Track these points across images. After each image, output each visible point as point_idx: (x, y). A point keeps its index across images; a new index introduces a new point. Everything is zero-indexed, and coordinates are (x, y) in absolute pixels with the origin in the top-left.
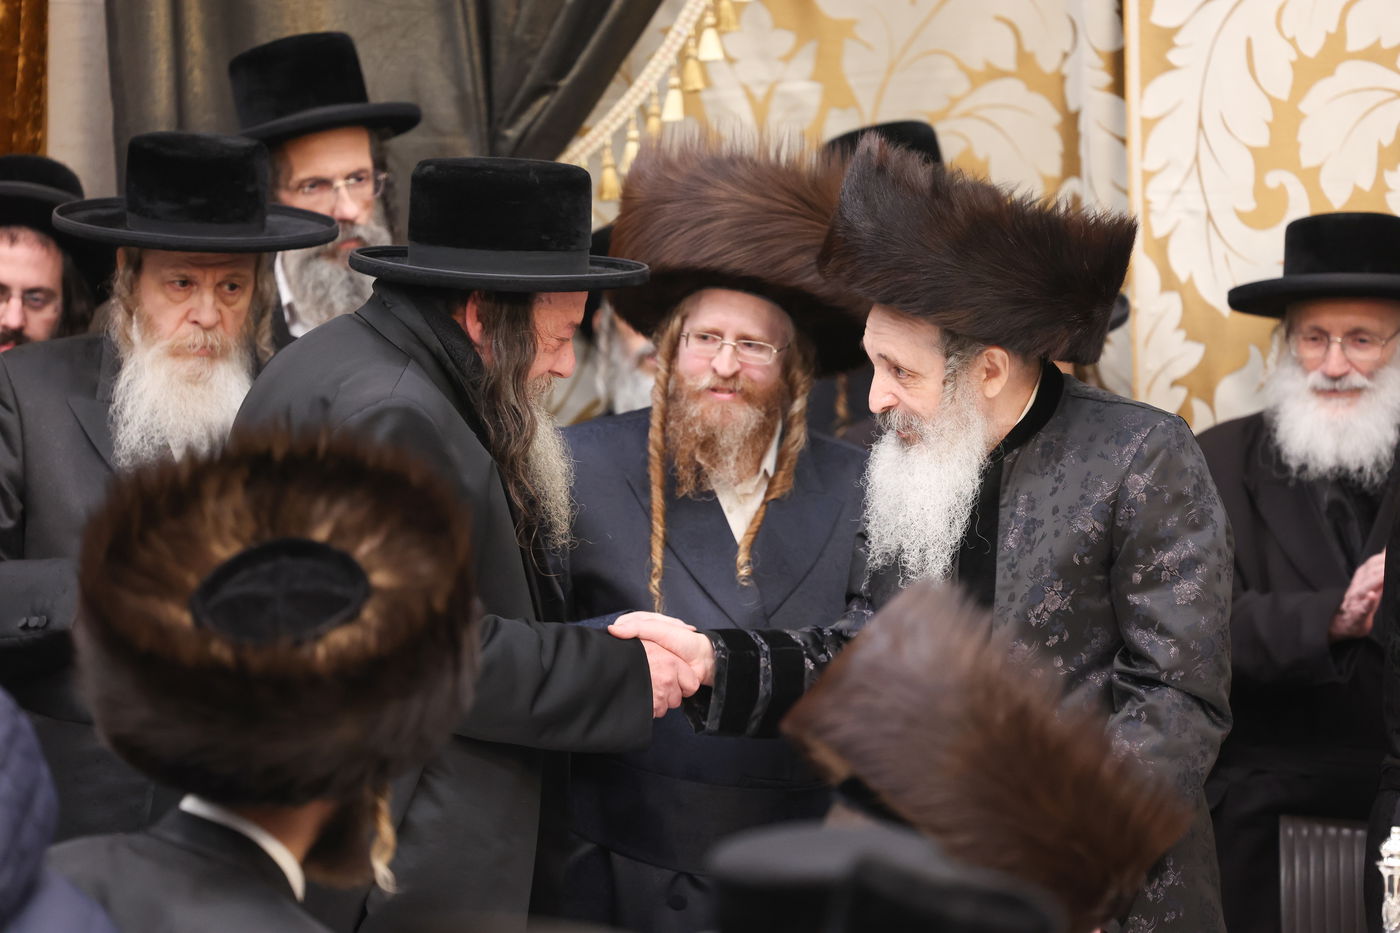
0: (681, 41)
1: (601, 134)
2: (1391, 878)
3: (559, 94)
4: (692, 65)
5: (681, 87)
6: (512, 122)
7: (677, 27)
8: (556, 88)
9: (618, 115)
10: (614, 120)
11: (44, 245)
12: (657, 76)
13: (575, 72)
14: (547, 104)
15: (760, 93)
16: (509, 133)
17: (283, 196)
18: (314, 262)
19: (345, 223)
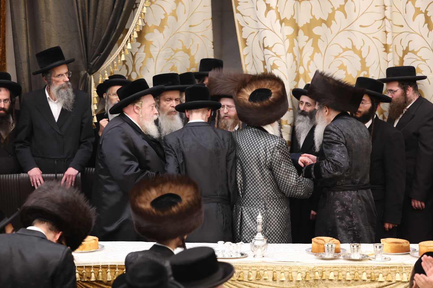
0: (124, 45)
1: (109, 63)
4: (126, 49)
5: (125, 54)
7: (123, 42)
8: (101, 55)
9: (112, 59)
11: (6, 90)
12: (119, 51)
13: (104, 52)
14: (98, 58)
15: (134, 54)
16: (91, 63)
17: (53, 78)
18: (60, 90)
19: (66, 82)
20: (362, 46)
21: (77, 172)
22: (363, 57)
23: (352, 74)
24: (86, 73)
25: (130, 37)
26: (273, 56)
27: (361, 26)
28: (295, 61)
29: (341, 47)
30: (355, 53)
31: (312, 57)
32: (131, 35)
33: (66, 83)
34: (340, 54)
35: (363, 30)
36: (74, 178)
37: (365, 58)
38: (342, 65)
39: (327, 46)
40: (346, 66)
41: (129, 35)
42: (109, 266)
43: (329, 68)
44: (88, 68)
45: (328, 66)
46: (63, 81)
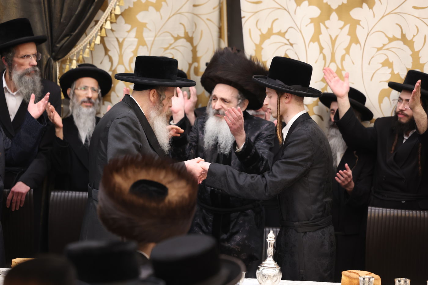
0: (102, 23)
1: (80, 46)
2: (270, 243)
3: (72, 37)
4: (103, 30)
5: (100, 35)
6: (59, 43)
7: (101, 20)
8: (71, 35)
9: (85, 42)
10: (84, 43)
12: (95, 32)
13: (77, 31)
14: (68, 39)
15: (121, 40)
16: (58, 45)
17: (16, 59)
18: (24, 76)
19: (33, 66)
20: (415, 34)
21: (29, 188)
22: (416, 49)
23: (400, 73)
24: (49, 59)
25: (111, 13)
26: (286, 44)
27: (415, 8)
28: (322, 55)
29: (386, 36)
30: (405, 44)
31: (347, 50)
32: (112, 11)
33: (33, 68)
34: (384, 45)
35: (417, 13)
36: (24, 197)
37: (419, 52)
38: (387, 60)
39: (368, 34)
40: (393, 62)
41: (110, 11)
43: (369, 64)
44: (53, 51)
45: (368, 62)
46: (29, 64)
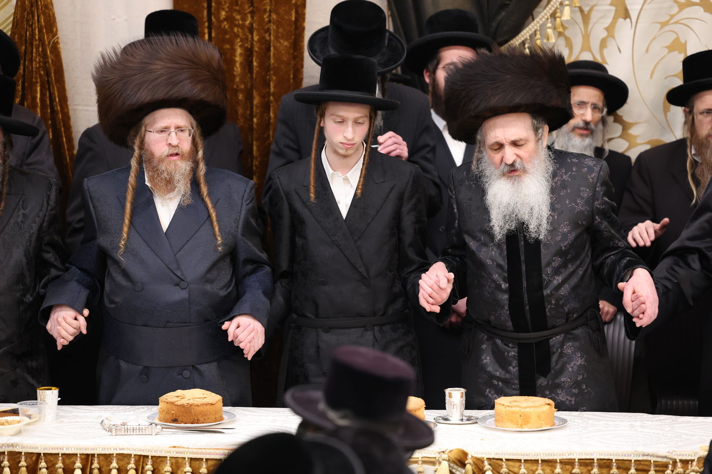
1: (535, 25)
9: (543, 17)
10: (541, 19)
15: (586, 9)
42: (595, 461)
